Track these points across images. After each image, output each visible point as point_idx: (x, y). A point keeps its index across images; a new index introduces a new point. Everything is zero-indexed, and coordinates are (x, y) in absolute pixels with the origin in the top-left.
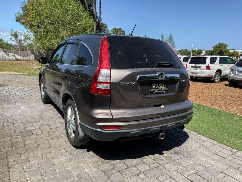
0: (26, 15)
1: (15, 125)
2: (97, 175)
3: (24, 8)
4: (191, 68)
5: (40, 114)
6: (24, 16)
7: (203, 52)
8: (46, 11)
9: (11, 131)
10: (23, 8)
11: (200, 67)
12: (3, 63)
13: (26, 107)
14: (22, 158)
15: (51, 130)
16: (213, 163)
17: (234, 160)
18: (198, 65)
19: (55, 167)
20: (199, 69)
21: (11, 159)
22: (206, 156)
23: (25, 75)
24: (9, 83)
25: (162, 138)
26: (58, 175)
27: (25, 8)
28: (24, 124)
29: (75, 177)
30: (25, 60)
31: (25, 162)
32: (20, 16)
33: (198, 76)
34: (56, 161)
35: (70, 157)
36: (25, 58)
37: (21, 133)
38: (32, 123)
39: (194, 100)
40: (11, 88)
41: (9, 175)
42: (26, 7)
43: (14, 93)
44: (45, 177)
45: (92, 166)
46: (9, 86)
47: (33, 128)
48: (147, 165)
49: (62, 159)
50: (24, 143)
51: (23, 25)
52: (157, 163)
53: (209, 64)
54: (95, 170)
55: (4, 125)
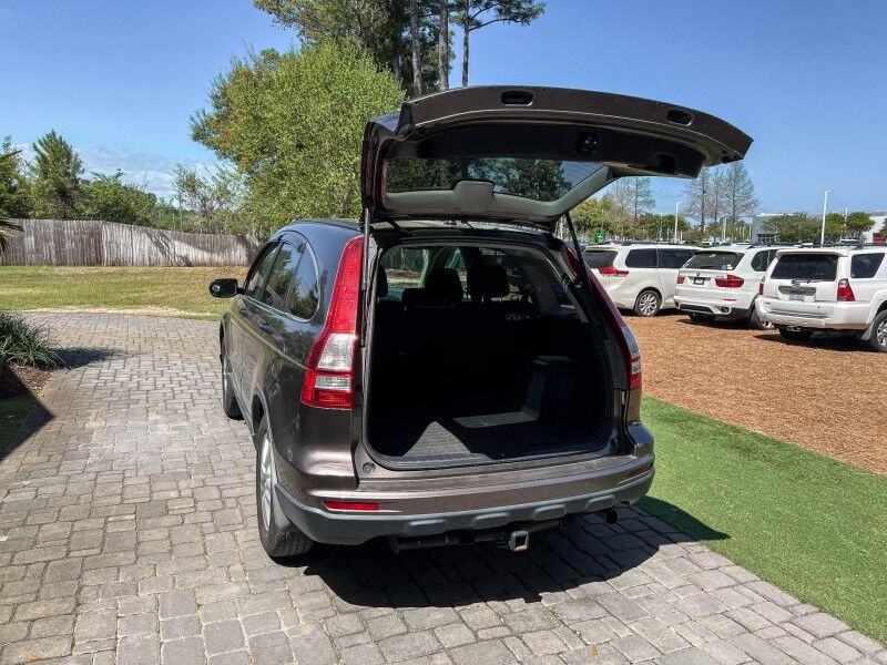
0: (223, 118)
1: (127, 482)
2: (308, 646)
3: (217, 96)
4: (780, 295)
5: (206, 451)
6: (218, 121)
7: (872, 223)
8: (278, 109)
9: (111, 500)
10: (215, 97)
11: (812, 291)
12: (150, 273)
13: (175, 429)
14: (121, 580)
15: (223, 503)
16: (697, 645)
17: (780, 641)
18: (803, 284)
19: (200, 613)
20: (808, 298)
21: (91, 579)
22: (686, 619)
23: (200, 319)
24: (146, 347)
25: (519, 548)
26: (202, 636)
27: (222, 99)
28: (152, 479)
29: (247, 643)
30: (218, 265)
31: (125, 592)
32: (207, 124)
33: (806, 324)
34: (206, 596)
35: (251, 586)
36: (217, 258)
37: (137, 509)
38: (176, 477)
39: (753, 418)
40: (146, 362)
41: (75, 622)
42: (224, 95)
43: (151, 380)
44: (165, 638)
45: (305, 617)
46: (143, 357)
47: (173, 494)
48: (470, 629)
49: (227, 591)
50: (137, 539)
51: (213, 151)
52: (505, 625)
53: (847, 280)
54: (308, 630)
55: (99, 480)
